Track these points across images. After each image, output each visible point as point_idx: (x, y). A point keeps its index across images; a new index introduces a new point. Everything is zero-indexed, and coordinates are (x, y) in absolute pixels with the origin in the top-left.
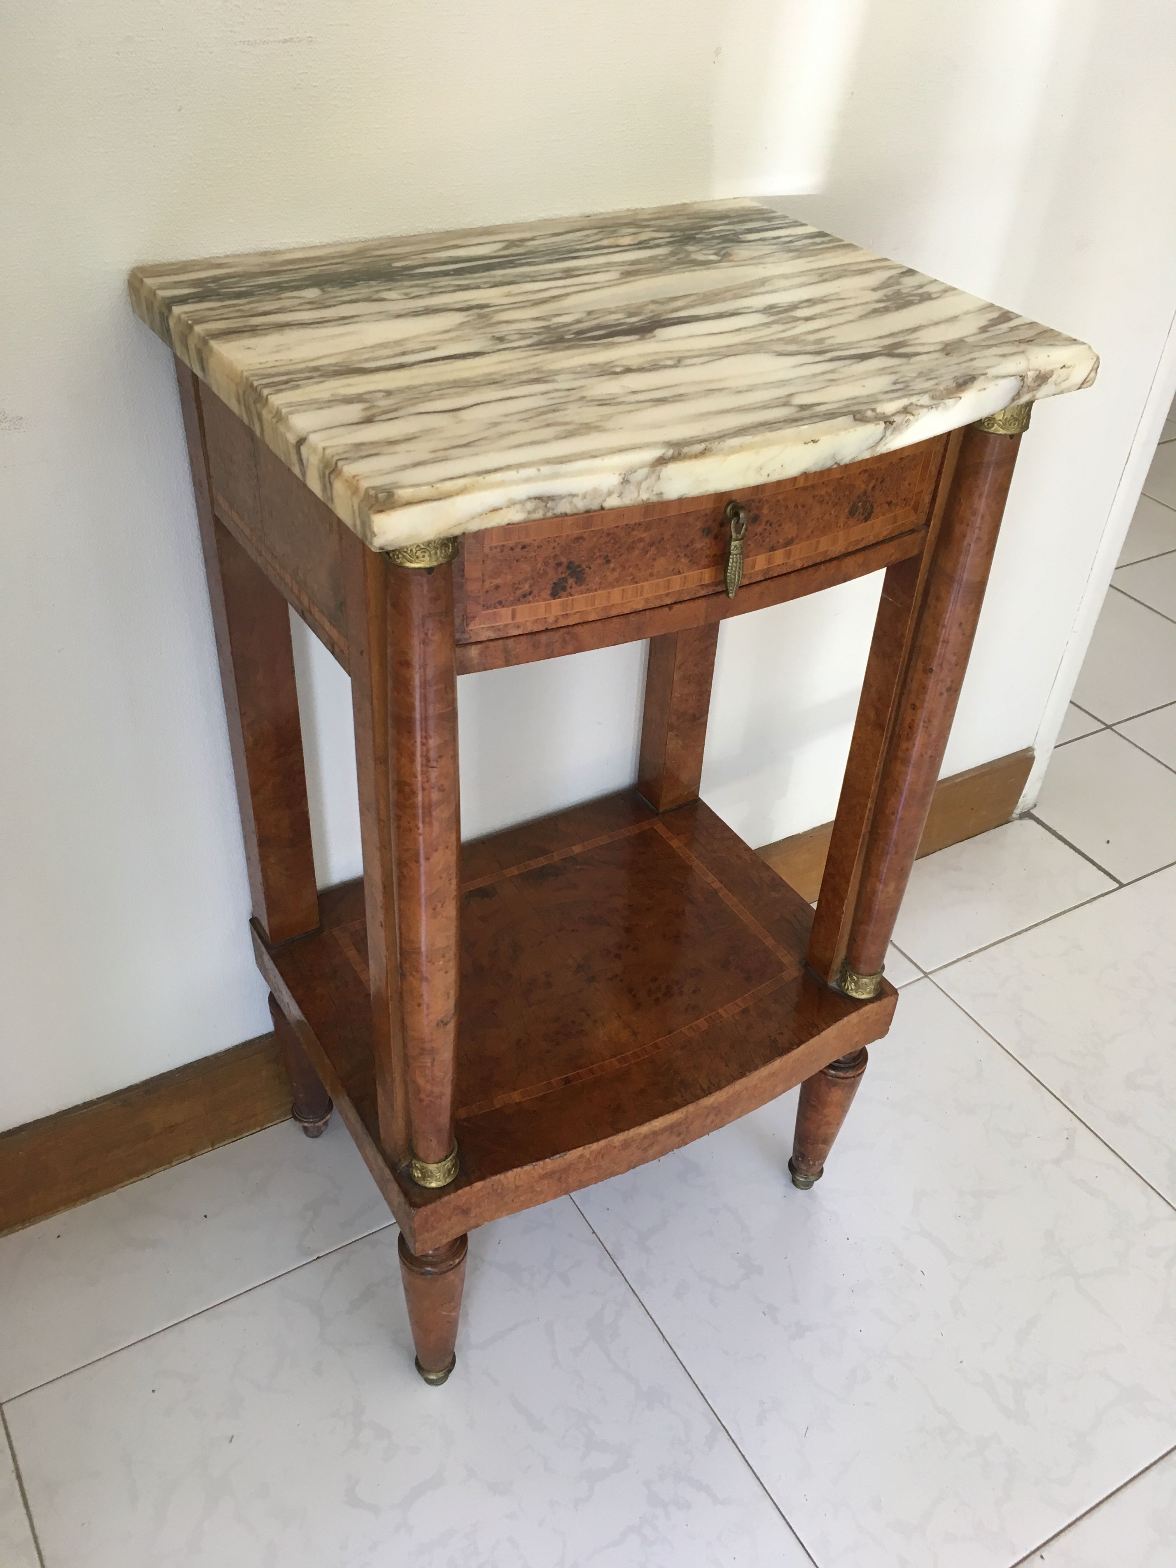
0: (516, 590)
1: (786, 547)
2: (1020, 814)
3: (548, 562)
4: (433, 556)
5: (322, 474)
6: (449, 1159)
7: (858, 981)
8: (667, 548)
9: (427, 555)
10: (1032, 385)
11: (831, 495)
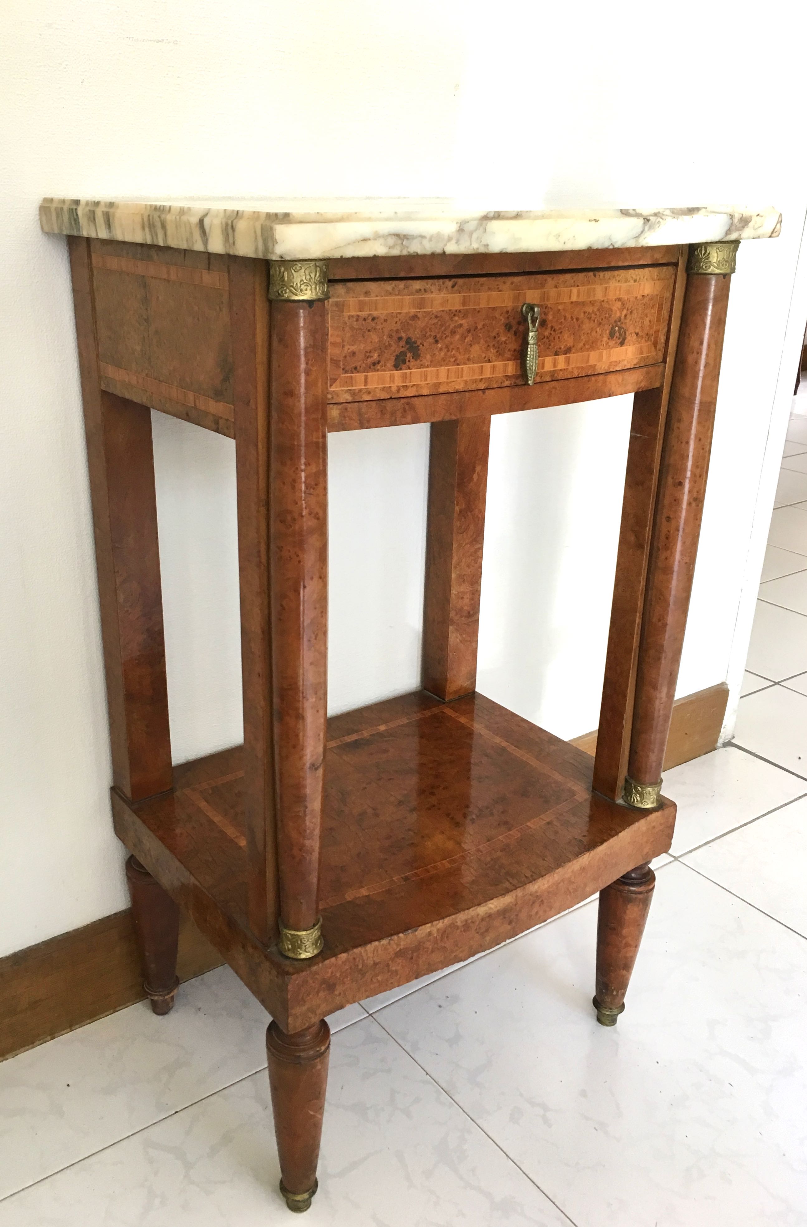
0: (367, 358)
1: (566, 354)
2: (723, 744)
3: (391, 335)
4: (313, 290)
5: (224, 226)
6: (316, 927)
7: (643, 791)
8: (480, 336)
9: (309, 288)
10: (739, 225)
11: (596, 315)
